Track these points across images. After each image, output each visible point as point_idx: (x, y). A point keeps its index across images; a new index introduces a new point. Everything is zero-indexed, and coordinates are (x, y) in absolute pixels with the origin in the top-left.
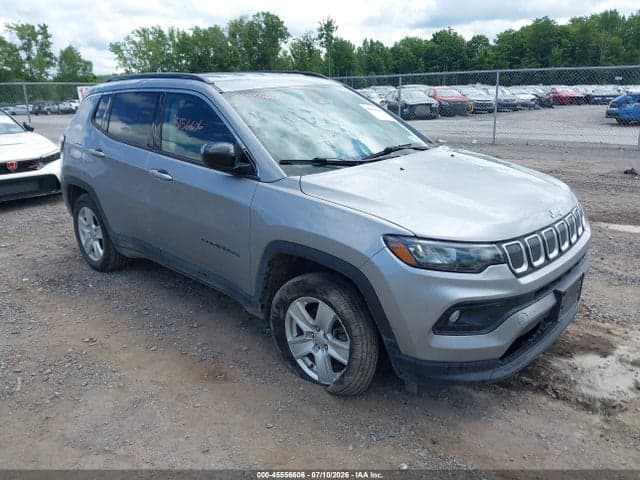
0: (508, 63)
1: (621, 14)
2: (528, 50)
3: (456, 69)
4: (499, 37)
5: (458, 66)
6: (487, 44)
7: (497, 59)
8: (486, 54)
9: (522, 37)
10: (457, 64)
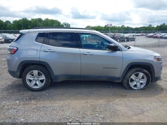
0: (17, 29)
1: (42, 19)
2: (22, 26)
3: (2, 29)
4: (13, 21)
5: (3, 28)
6: (10, 23)
7: (14, 27)
8: (11, 26)
9: (20, 22)
10: (2, 28)
